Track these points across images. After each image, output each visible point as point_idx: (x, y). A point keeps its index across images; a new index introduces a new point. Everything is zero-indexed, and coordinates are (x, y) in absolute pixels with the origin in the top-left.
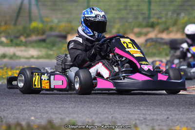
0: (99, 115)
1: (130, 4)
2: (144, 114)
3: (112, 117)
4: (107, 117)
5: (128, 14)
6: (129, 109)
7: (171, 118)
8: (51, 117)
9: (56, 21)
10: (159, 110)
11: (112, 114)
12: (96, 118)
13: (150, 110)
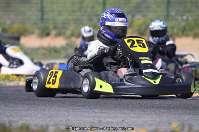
0: (53, 118)
1: (85, 5)
2: (98, 117)
3: (67, 120)
4: (62, 120)
5: (82, 15)
6: (84, 112)
7: (126, 121)
8: (3, 120)
9: (8, 22)
10: (114, 113)
11: (66, 117)
12: (50, 121)
13: (105, 113)
